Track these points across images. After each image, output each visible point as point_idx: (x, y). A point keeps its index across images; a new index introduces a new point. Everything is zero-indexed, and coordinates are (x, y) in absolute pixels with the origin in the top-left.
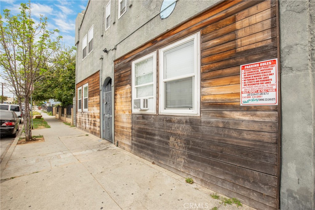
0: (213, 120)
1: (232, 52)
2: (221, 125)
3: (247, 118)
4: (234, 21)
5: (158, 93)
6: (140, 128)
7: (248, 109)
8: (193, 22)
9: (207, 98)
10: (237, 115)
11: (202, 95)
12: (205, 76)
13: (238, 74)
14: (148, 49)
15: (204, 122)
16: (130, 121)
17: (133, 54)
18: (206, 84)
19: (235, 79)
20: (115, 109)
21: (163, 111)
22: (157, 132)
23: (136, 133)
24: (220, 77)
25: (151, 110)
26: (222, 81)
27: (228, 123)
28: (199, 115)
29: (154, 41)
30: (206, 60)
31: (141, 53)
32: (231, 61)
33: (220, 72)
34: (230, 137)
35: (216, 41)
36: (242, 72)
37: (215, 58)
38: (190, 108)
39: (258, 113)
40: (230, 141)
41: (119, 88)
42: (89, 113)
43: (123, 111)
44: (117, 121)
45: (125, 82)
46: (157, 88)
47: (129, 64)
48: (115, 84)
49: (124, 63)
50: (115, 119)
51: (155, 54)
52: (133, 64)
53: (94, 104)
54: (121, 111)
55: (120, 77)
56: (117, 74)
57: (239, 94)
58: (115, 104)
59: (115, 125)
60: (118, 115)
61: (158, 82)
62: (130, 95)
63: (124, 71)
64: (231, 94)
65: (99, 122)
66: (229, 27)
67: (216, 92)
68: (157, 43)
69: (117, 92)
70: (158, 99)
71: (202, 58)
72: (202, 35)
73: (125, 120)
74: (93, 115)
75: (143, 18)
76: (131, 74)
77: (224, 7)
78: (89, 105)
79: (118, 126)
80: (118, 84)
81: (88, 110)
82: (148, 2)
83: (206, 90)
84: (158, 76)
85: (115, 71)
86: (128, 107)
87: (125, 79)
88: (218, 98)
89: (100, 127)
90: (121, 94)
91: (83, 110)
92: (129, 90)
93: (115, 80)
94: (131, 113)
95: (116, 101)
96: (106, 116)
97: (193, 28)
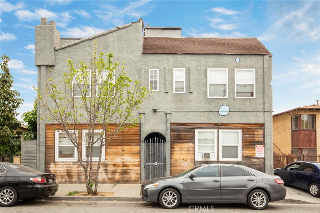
0: (247, 162)
1: (253, 141)
2: (250, 164)
3: (257, 161)
4: (254, 131)
5: (218, 150)
7: (257, 158)
8: (239, 125)
9: (245, 154)
10: (255, 160)
11: (242, 153)
12: (244, 147)
13: (255, 148)
14: (210, 127)
15: (244, 163)
17: (196, 125)
18: (244, 149)
19: (254, 149)
20: (171, 158)
21: (222, 159)
24: (249, 148)
25: (214, 159)
26: (250, 149)
27: (252, 163)
28: (241, 160)
29: (216, 124)
30: (244, 141)
31: (204, 127)
32: (253, 144)
33: (249, 146)
35: (248, 136)
36: (256, 147)
37: (247, 141)
38: (237, 157)
39: (260, 159)
41: (178, 143)
42: (107, 163)
43: (183, 159)
44: (174, 167)
45: (187, 141)
46: (218, 148)
47: (192, 130)
48: (171, 140)
49: (186, 128)
50: (171, 166)
51: (216, 131)
52: (196, 131)
53: (123, 153)
54: (181, 159)
55: (179, 136)
56: (175, 133)
57: (255, 154)
58: (172, 154)
59: (171, 170)
60: (176, 163)
61: (218, 145)
62: (193, 149)
63: (186, 133)
64: (253, 154)
65: (139, 170)
66: (253, 133)
67: (248, 152)
68: (217, 126)
69: (175, 146)
70: (218, 153)
71: (242, 140)
72: (243, 132)
73: (186, 165)
74: (122, 164)
75: (204, 106)
76: (194, 137)
77: (251, 125)
78: (109, 154)
79: (176, 170)
80: (176, 140)
81: (105, 159)
82: (209, 100)
83: (244, 152)
84: (218, 142)
85: (172, 130)
86: (190, 157)
87: (187, 139)
88: (248, 155)
89: (140, 174)
90: (181, 148)
91: (83, 159)
92: (191, 146)
93: (171, 137)
94: (193, 161)
95: (173, 152)
96: (149, 164)
97: (239, 128)
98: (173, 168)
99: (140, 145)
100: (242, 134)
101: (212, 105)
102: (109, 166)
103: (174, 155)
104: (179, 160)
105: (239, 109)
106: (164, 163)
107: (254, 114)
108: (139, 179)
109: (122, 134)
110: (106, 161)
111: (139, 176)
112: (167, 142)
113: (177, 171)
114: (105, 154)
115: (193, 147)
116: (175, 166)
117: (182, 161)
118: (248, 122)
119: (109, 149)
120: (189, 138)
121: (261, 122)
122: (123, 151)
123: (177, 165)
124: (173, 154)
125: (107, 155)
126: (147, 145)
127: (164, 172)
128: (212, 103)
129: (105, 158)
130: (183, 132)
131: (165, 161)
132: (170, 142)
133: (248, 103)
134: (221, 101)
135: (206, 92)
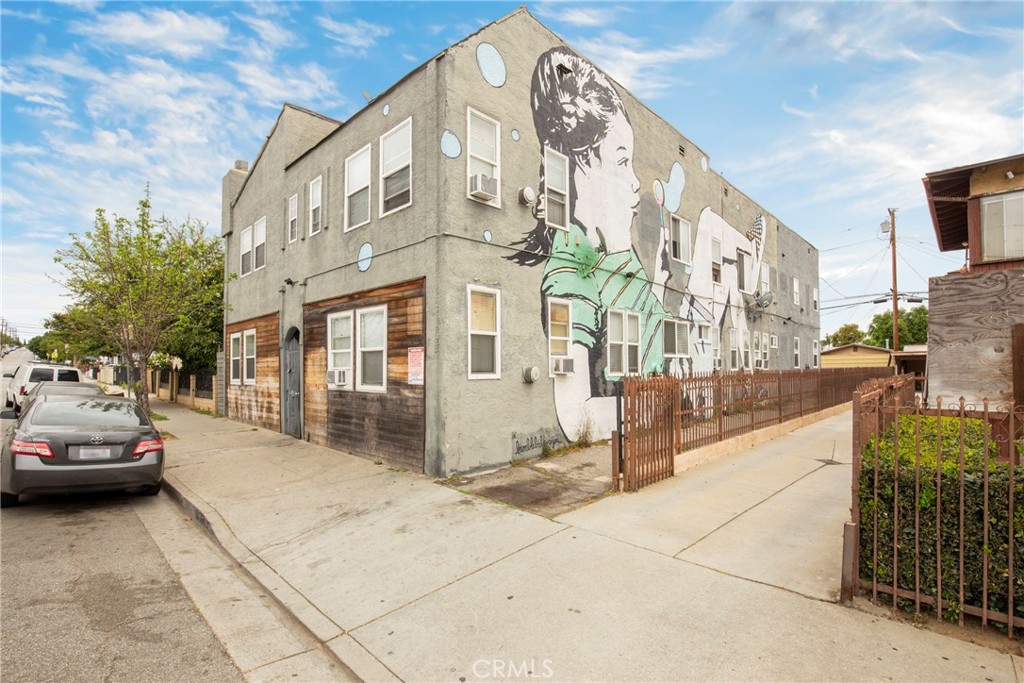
0: (394, 397)
1: (404, 334)
2: (399, 402)
3: (411, 395)
4: (406, 306)
5: (355, 364)
6: (336, 410)
7: (413, 387)
8: (383, 292)
9: (391, 375)
10: (407, 393)
11: (388, 371)
12: (390, 352)
13: (406, 355)
14: (345, 304)
15: (389, 399)
16: (326, 401)
17: (329, 303)
18: (390, 360)
19: (406, 360)
20: (304, 382)
21: (361, 388)
22: (354, 414)
23: (332, 417)
24: (398, 355)
25: (349, 387)
26: (399, 360)
27: (402, 400)
28: (386, 392)
29: (351, 297)
30: (390, 336)
31: (338, 306)
32: (404, 342)
33: (398, 350)
34: (403, 412)
35: (395, 320)
36: (409, 354)
37: (395, 336)
38: (381, 383)
39: (417, 391)
40: (405, 416)
41: (311, 349)
42: (257, 389)
43: (316, 385)
45: (320, 342)
46: (355, 357)
47: (324, 317)
48: (305, 341)
49: (318, 313)
50: (305, 399)
51: (352, 314)
52: (329, 318)
53: (267, 371)
54: (313, 385)
56: (309, 327)
57: (407, 373)
58: (306, 374)
60: (309, 392)
61: (355, 350)
62: (325, 362)
63: (318, 326)
64: (404, 373)
65: (279, 404)
66: (403, 310)
67: (397, 369)
68: (354, 300)
69: (309, 356)
70: (354, 371)
71: (388, 333)
72: (389, 309)
73: (319, 400)
74: (267, 391)
75: (341, 256)
76: (327, 332)
77: (403, 289)
78: (259, 373)
79: (309, 410)
80: (309, 343)
82: (346, 237)
83: (390, 367)
84: (355, 343)
85: (305, 321)
86: (323, 380)
87: (320, 338)
88: (397, 376)
89: (280, 414)
90: (314, 359)
91: (244, 381)
92: (323, 354)
93: (304, 336)
94: (326, 390)
95: (307, 370)
97: (383, 299)
98: (308, 406)
99: (279, 355)
100: (388, 317)
101: (351, 248)
102: (259, 394)
103: (307, 376)
104: (311, 387)
105: (386, 247)
106: (299, 393)
107: (410, 251)
108: (280, 424)
109: (267, 334)
110: (258, 385)
111: (279, 417)
112: (300, 348)
114: (256, 372)
115: (326, 355)
117: (314, 389)
118: (399, 279)
119: (259, 364)
122: (267, 366)
123: (310, 398)
128: (350, 243)
129: (256, 381)
130: (315, 322)
131: (300, 389)
133: (399, 223)
134: (362, 233)
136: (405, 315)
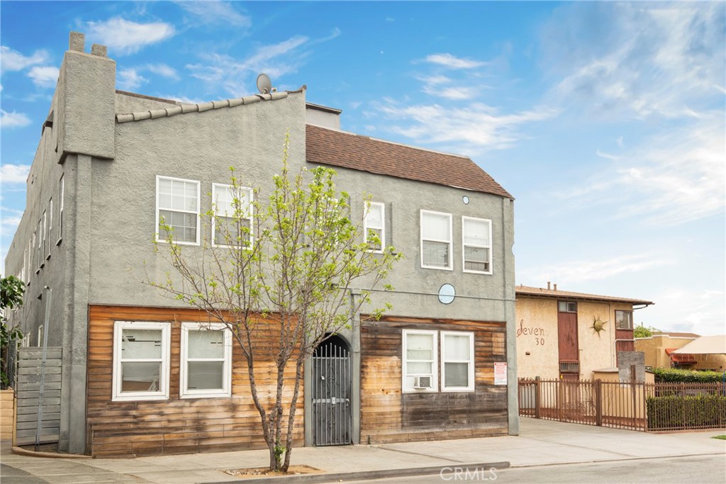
0: (483, 394)
1: (491, 353)
2: (486, 396)
3: (497, 391)
4: (491, 336)
5: (440, 371)
6: (416, 409)
7: (498, 387)
8: (470, 323)
9: (479, 379)
10: (493, 390)
11: (476, 377)
12: (477, 364)
13: (493, 367)
14: (427, 325)
15: (478, 396)
17: (404, 320)
18: (478, 369)
19: (492, 370)
21: (445, 389)
23: (409, 416)
24: (485, 367)
25: (433, 388)
26: (486, 370)
27: (490, 395)
28: (474, 391)
29: (435, 321)
30: (478, 354)
31: (417, 324)
32: (490, 359)
33: (485, 364)
35: (483, 344)
36: (495, 366)
37: (483, 354)
38: (467, 385)
39: (501, 388)
41: (374, 357)
42: (236, 402)
43: (383, 390)
44: (366, 406)
45: (389, 352)
46: (439, 366)
47: (396, 331)
48: (362, 349)
49: (387, 326)
50: (363, 404)
51: (435, 333)
52: (405, 332)
53: (269, 379)
54: (379, 390)
55: (375, 342)
56: (369, 336)
57: (494, 378)
58: (363, 380)
59: (361, 414)
60: (371, 397)
61: (439, 361)
62: (399, 370)
63: (387, 337)
64: (490, 378)
65: (301, 415)
66: (489, 338)
67: (483, 376)
68: (438, 324)
69: (369, 364)
70: (440, 377)
71: (475, 351)
72: (476, 336)
73: (387, 403)
74: (267, 402)
75: (415, 284)
76: (401, 344)
77: (487, 325)
78: (239, 381)
79: (370, 414)
80: (370, 351)
81: (232, 393)
82: (423, 271)
83: (478, 374)
84: (439, 356)
85: (363, 330)
86: (393, 386)
87: (390, 348)
88: (485, 380)
89: (304, 425)
90: (379, 367)
91: (181, 393)
92: (395, 363)
93: (361, 344)
94: (399, 393)
95: (366, 376)
96: (319, 401)
97: (470, 328)
98: (368, 411)
100: (476, 341)
101: (429, 282)
102: (240, 408)
103: (366, 382)
104: (375, 392)
105: (469, 293)
106: (348, 400)
107: (491, 302)
108: (302, 437)
109: (268, 334)
110: (234, 396)
111: (302, 429)
112: (354, 355)
113: (372, 415)
114: (233, 380)
115: (399, 364)
116: (368, 404)
117: (380, 393)
118: (482, 318)
119: (240, 369)
120: (392, 347)
121: (501, 319)
122: (269, 373)
123: (372, 403)
124: (366, 379)
125: (235, 382)
126: (315, 360)
127: (347, 419)
128: (428, 278)
129: (232, 391)
130: (381, 334)
131: (349, 395)
132: (359, 355)
133: (481, 281)
134: (443, 275)
135: (418, 255)
136: (491, 342)
